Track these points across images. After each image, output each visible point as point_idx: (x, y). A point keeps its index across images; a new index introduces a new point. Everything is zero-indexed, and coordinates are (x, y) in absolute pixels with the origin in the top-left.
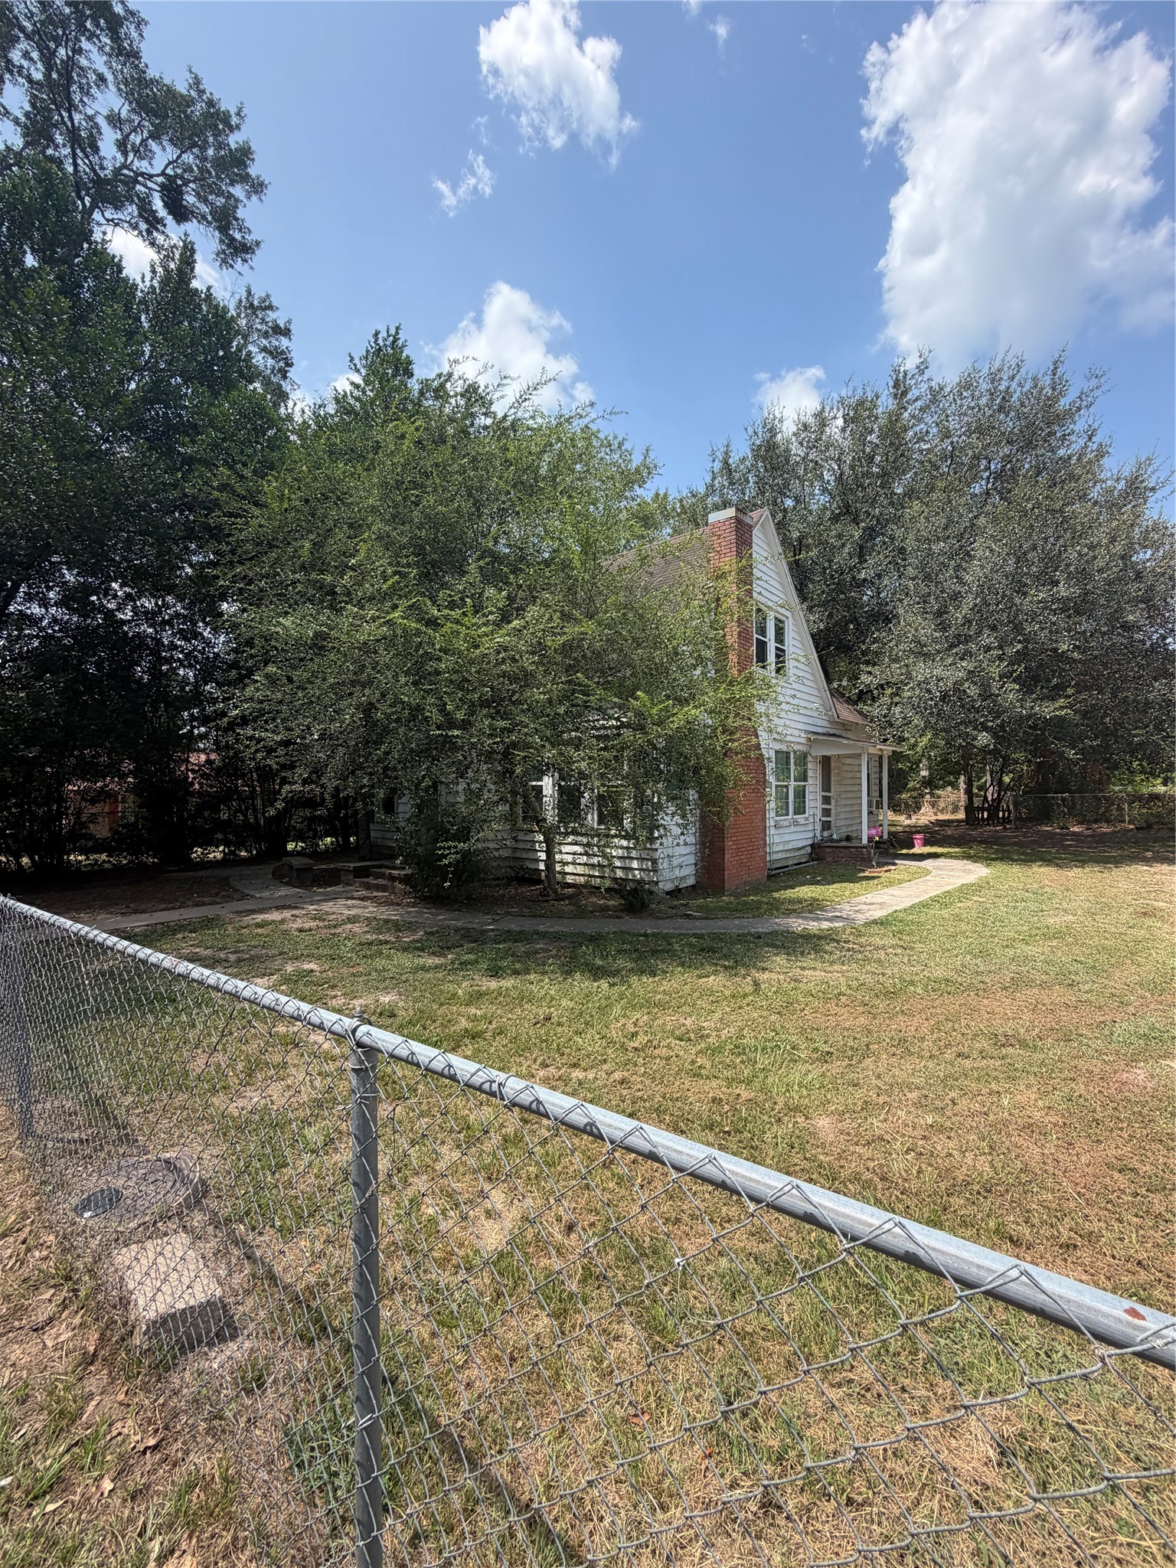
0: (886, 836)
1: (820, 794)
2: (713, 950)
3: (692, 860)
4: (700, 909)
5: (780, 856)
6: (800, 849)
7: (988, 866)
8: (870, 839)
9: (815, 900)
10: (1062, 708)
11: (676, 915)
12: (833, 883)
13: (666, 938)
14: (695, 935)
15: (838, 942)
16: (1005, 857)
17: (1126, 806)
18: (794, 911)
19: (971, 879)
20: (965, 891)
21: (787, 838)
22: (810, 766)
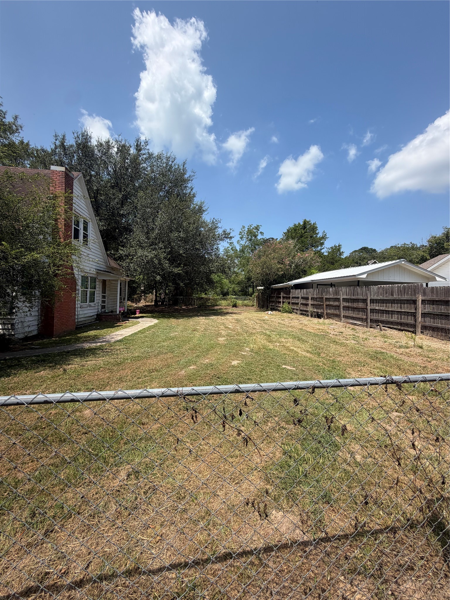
0: (126, 311)
1: (101, 295)
2: (44, 361)
3: (36, 323)
4: (39, 344)
5: (82, 319)
6: (91, 316)
7: (158, 319)
8: (120, 312)
9: (96, 335)
10: (179, 270)
11: (25, 349)
12: (104, 329)
13: (18, 359)
14: (35, 356)
15: (102, 350)
16: (164, 317)
17: (196, 301)
18: (86, 341)
19: (152, 324)
20: (150, 328)
21: (86, 312)
22: (97, 283)
